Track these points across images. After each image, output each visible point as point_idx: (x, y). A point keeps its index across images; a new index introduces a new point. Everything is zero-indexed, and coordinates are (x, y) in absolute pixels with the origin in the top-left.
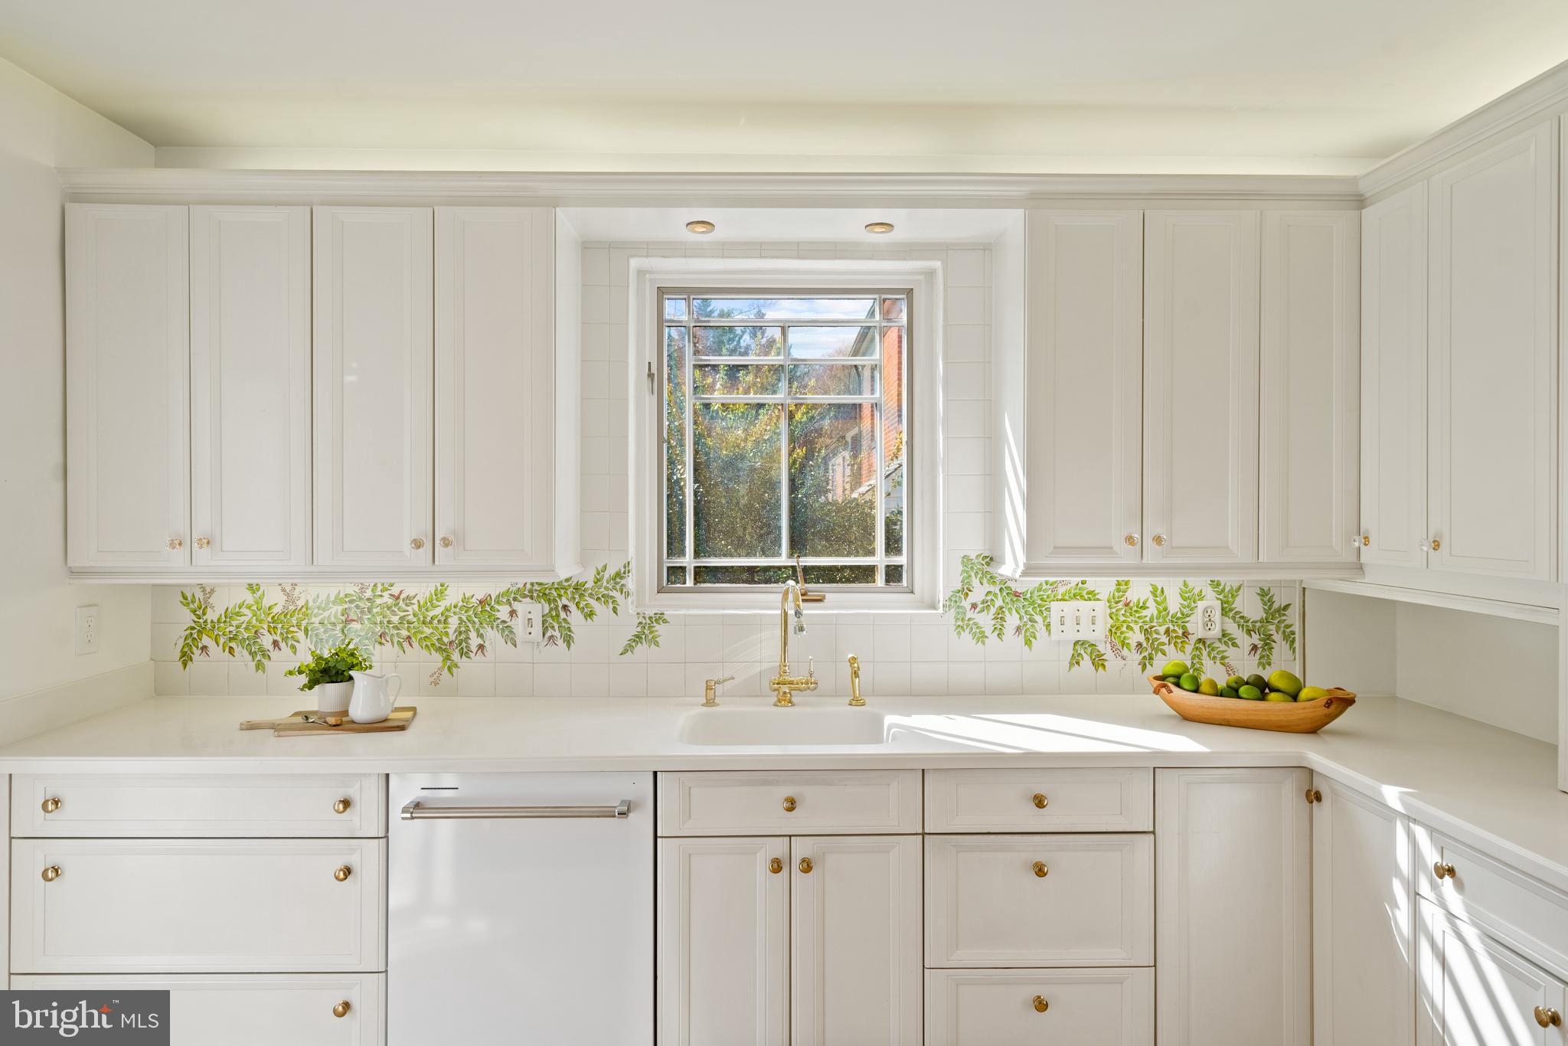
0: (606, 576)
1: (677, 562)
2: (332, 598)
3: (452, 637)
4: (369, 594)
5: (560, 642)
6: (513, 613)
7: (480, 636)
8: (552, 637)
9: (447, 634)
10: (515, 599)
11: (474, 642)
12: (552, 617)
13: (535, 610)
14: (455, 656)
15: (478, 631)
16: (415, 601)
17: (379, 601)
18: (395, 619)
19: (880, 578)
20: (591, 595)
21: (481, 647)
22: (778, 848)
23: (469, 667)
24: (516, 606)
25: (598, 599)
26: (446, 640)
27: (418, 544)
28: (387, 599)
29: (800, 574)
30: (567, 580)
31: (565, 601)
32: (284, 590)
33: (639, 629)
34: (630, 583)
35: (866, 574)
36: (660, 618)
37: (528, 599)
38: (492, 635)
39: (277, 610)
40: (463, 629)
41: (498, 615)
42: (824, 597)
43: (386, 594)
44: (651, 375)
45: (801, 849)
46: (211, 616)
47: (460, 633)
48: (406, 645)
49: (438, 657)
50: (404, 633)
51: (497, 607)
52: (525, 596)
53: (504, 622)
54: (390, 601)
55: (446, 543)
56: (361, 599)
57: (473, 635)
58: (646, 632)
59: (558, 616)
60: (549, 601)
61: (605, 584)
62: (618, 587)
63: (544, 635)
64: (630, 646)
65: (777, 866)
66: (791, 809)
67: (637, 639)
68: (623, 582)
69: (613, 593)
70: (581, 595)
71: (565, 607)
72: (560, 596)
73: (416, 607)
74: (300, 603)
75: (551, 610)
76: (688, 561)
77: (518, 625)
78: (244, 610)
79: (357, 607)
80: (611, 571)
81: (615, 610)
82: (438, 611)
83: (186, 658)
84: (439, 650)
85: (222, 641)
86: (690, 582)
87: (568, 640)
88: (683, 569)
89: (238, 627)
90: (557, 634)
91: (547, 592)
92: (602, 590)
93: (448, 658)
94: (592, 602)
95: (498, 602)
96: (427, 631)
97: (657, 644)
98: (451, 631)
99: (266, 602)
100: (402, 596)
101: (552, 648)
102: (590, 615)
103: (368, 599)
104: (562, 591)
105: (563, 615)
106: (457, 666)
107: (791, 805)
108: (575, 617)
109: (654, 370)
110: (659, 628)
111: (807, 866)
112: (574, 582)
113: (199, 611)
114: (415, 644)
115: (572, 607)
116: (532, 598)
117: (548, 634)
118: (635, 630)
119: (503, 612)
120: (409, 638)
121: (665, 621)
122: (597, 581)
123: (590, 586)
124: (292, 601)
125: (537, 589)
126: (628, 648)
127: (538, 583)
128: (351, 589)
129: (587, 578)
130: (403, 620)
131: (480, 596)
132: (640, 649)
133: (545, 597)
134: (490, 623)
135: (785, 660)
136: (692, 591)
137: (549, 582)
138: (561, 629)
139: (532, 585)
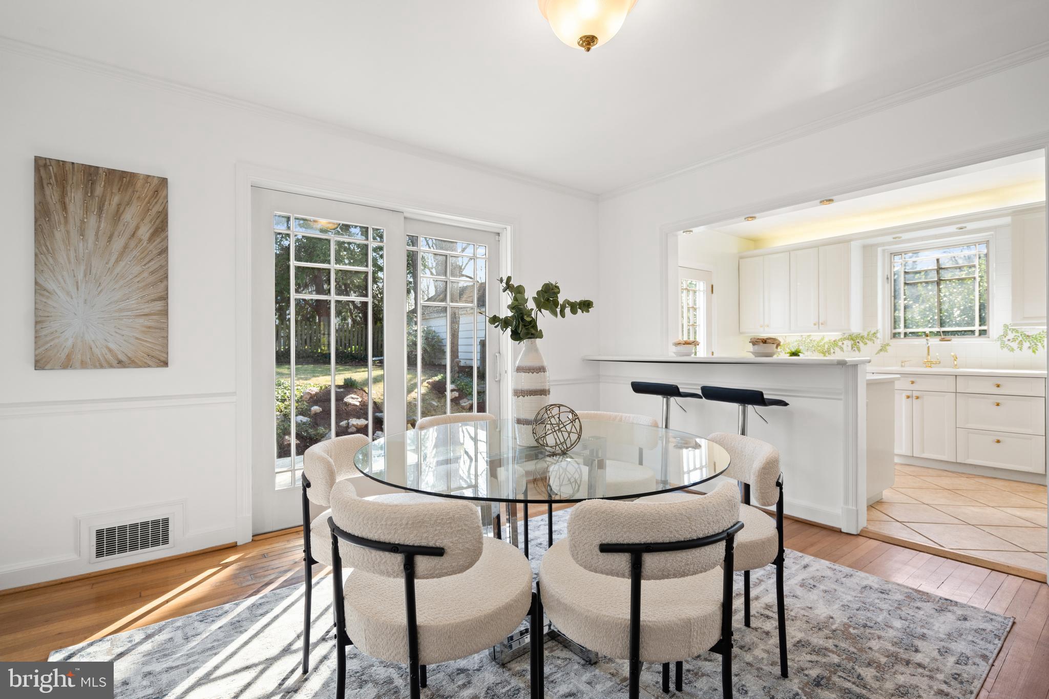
0: (871, 333)
1: (897, 331)
3: (826, 350)
4: (804, 339)
5: (857, 351)
6: (843, 344)
7: (834, 349)
11: (832, 351)
12: (854, 344)
13: (849, 343)
16: (815, 342)
17: (807, 341)
18: (811, 346)
19: (977, 333)
21: (834, 352)
22: (909, 393)
24: (844, 342)
25: (868, 339)
26: (824, 350)
27: (815, 324)
28: (809, 341)
29: (942, 334)
30: (859, 335)
31: (858, 340)
34: (879, 335)
35: (973, 332)
36: (888, 345)
37: (847, 340)
38: (837, 350)
40: (829, 348)
42: (951, 339)
44: (888, 278)
45: (915, 394)
48: (814, 352)
49: (822, 355)
50: (813, 349)
51: (838, 342)
52: (845, 339)
53: (840, 346)
55: (822, 324)
57: (832, 349)
58: (883, 349)
60: (854, 341)
61: (870, 335)
62: (874, 336)
65: (908, 397)
66: (912, 383)
67: (881, 350)
69: (873, 338)
70: (863, 339)
71: (858, 342)
76: (901, 330)
77: (844, 347)
79: (800, 342)
80: (872, 332)
81: (874, 343)
82: (822, 344)
84: (823, 353)
86: (902, 336)
87: (859, 350)
88: (899, 333)
90: (856, 349)
92: (869, 337)
94: (866, 340)
96: (819, 348)
97: (887, 352)
98: (826, 348)
100: (813, 340)
101: (854, 352)
102: (866, 344)
103: (804, 341)
104: (857, 338)
105: (857, 344)
107: (913, 383)
108: (861, 345)
109: (889, 277)
110: (888, 348)
111: (917, 398)
112: (861, 335)
114: (816, 352)
115: (860, 342)
116: (849, 339)
117: (854, 349)
118: (880, 348)
119: (840, 344)
120: (814, 350)
121: (890, 346)
122: (868, 335)
123: (866, 336)
124: (785, 341)
125: (850, 337)
126: (878, 353)
127: (850, 336)
128: (800, 339)
129: (865, 334)
130: (813, 346)
131: (834, 340)
132: (882, 353)
133: (852, 339)
134: (837, 346)
135: (929, 355)
136: (902, 338)
137: (853, 335)
138: (857, 347)
139: (848, 336)
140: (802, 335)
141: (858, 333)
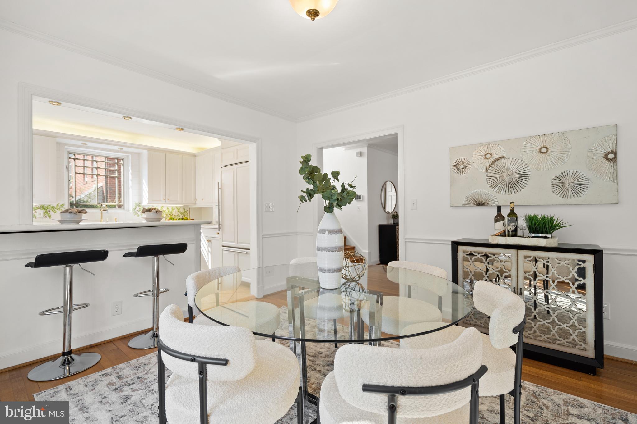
0: (59, 205)
5: (48, 217)
6: (35, 212)
8: (46, 217)
10: (36, 209)
13: (42, 212)
19: (117, 207)
20: (56, 209)
25: (57, 209)
30: (50, 205)
31: (49, 210)
35: (115, 206)
52: (39, 209)
59: (47, 213)
60: (45, 210)
63: (44, 216)
68: (63, 206)
69: (61, 208)
70: (53, 209)
71: (49, 211)
72: (48, 209)
77: (37, 214)
80: (61, 204)
87: (50, 217)
90: (47, 216)
92: (59, 208)
101: (46, 219)
102: (56, 212)
104: (48, 208)
105: (49, 212)
108: (52, 213)
112: (51, 206)
115: (51, 211)
116: (40, 209)
122: (57, 206)
123: (55, 206)
125: (42, 207)
127: (42, 206)
133: (44, 209)
137: (45, 206)
138: (48, 215)
139: (40, 206)
141: (49, 205)
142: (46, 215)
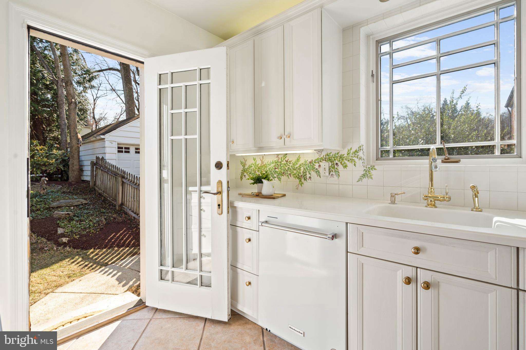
0: (352, 152)
1: (385, 148)
2: (271, 162)
3: (302, 174)
4: (280, 160)
5: (335, 176)
6: (320, 166)
7: (310, 174)
8: (332, 174)
9: (300, 173)
10: (320, 161)
11: (308, 176)
12: (332, 167)
13: (325, 165)
14: (303, 180)
15: (309, 172)
16: (292, 162)
17: (283, 163)
18: (287, 168)
19: (498, 151)
20: (346, 159)
21: (310, 177)
22: (410, 272)
23: (307, 184)
24: (321, 163)
25: (348, 161)
26: (300, 175)
28: (284, 162)
29: (446, 152)
30: (337, 154)
31: (337, 162)
32: (261, 160)
33: (364, 172)
34: (361, 154)
35: (491, 149)
36: (373, 168)
37: (324, 161)
38: (313, 173)
39: (259, 165)
40: (305, 171)
41: (315, 167)
42: (460, 161)
43: (284, 160)
44: (373, 75)
45: (423, 276)
46: (246, 167)
47: (304, 173)
48: (289, 176)
49: (298, 180)
50: (289, 172)
51: (315, 164)
52: (323, 160)
53: (317, 169)
54: (285, 163)
55: (288, 137)
56: (278, 162)
57: (308, 173)
58: (367, 173)
59: (334, 167)
60: (331, 162)
61: (351, 155)
62: (356, 156)
63: (329, 174)
64: (361, 179)
65: (408, 281)
66: (415, 253)
67: (364, 176)
68: (358, 154)
69: (354, 158)
70: (342, 159)
71: (337, 164)
72: (335, 160)
73: (292, 164)
74: (264, 163)
75: (332, 165)
76: (390, 148)
77: (321, 170)
78: (253, 166)
79: (277, 164)
80: (353, 150)
81: (355, 165)
82: (298, 166)
83: (241, 178)
84: (298, 178)
85: (248, 174)
86: (391, 156)
87: (338, 176)
88: (388, 152)
89: (251, 170)
90: (334, 173)
91: (331, 158)
92: (350, 157)
93: (300, 181)
94: (346, 162)
95: (315, 162)
96: (295, 172)
97: (372, 178)
98: (301, 172)
99: (257, 163)
100: (288, 161)
101: (332, 179)
102: (345, 167)
103: (280, 162)
104: (336, 158)
105: (336, 167)
106: (303, 184)
107: (417, 251)
108: (340, 167)
109: (374, 73)
110: (373, 172)
111: (427, 286)
112: (340, 154)
113: (244, 166)
114: (292, 176)
115: (339, 164)
116: (325, 161)
117: (331, 173)
118: (363, 173)
119: (317, 166)
120: (290, 174)
121: (376, 170)
122: (348, 154)
123: (346, 155)
124: (262, 163)
125: (327, 157)
126: (360, 180)
127: (327, 155)
128: (276, 159)
129: (344, 152)
130: (288, 168)
131: (310, 160)
132: (365, 180)
133: (330, 160)
134: (313, 169)
135: (432, 186)
136: (391, 159)
137: (331, 154)
138: (335, 171)
139: (326, 156)
140: (278, 155)
141: (337, 152)
142: (332, 171)
